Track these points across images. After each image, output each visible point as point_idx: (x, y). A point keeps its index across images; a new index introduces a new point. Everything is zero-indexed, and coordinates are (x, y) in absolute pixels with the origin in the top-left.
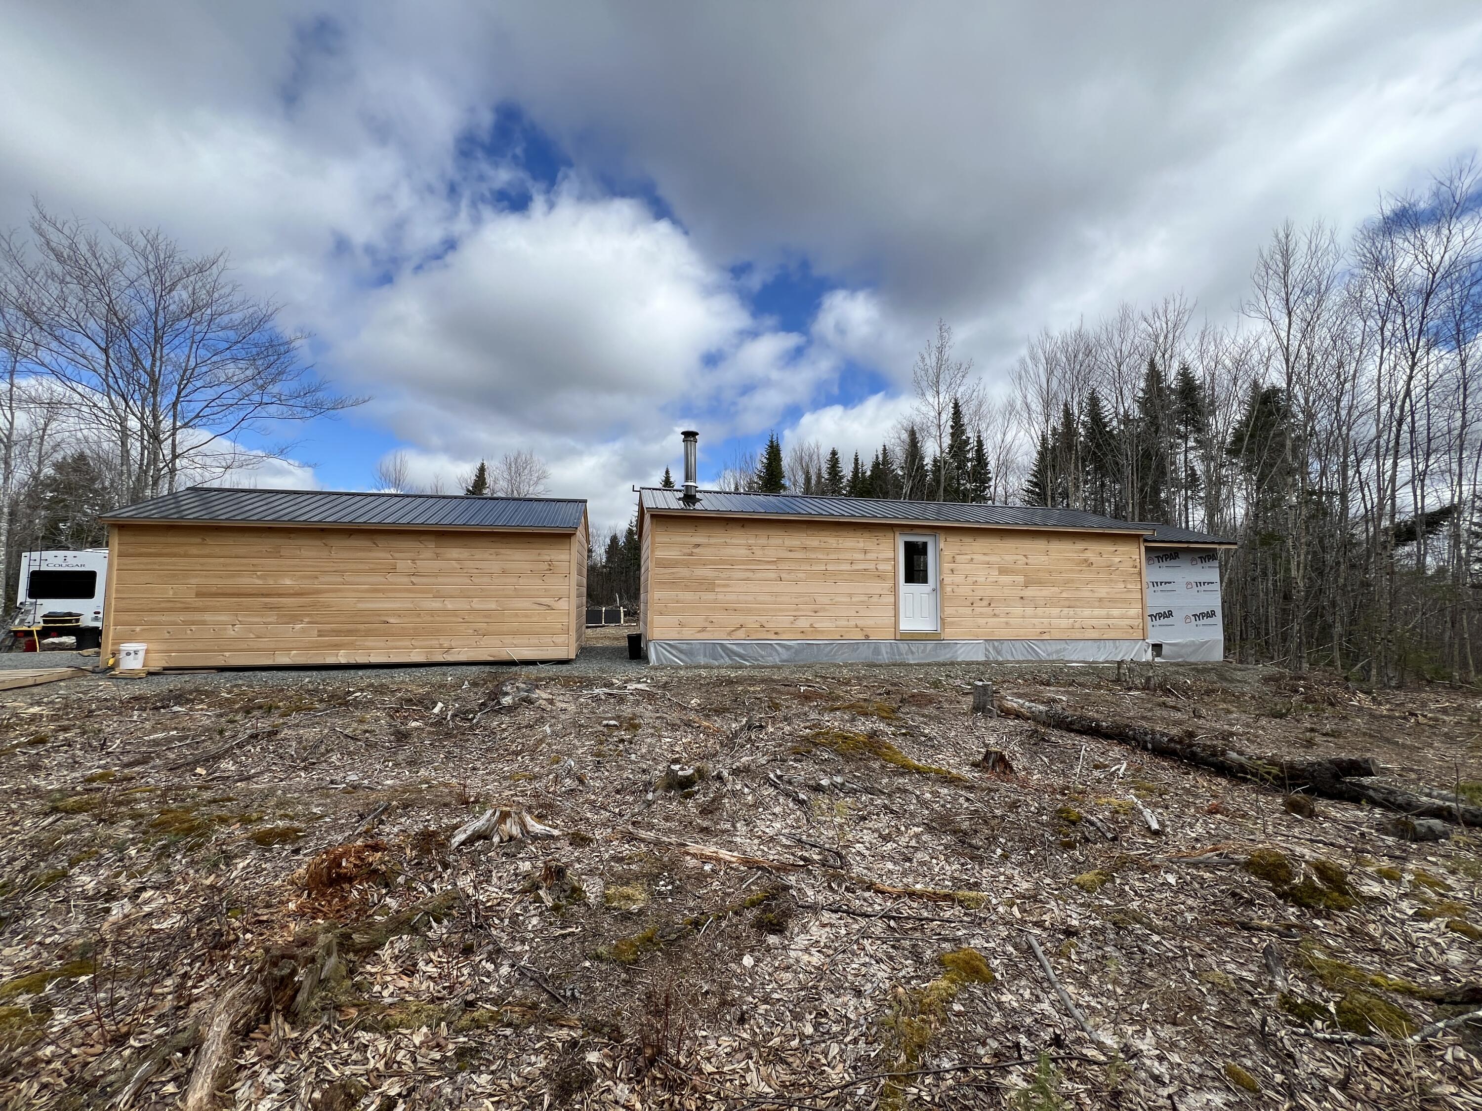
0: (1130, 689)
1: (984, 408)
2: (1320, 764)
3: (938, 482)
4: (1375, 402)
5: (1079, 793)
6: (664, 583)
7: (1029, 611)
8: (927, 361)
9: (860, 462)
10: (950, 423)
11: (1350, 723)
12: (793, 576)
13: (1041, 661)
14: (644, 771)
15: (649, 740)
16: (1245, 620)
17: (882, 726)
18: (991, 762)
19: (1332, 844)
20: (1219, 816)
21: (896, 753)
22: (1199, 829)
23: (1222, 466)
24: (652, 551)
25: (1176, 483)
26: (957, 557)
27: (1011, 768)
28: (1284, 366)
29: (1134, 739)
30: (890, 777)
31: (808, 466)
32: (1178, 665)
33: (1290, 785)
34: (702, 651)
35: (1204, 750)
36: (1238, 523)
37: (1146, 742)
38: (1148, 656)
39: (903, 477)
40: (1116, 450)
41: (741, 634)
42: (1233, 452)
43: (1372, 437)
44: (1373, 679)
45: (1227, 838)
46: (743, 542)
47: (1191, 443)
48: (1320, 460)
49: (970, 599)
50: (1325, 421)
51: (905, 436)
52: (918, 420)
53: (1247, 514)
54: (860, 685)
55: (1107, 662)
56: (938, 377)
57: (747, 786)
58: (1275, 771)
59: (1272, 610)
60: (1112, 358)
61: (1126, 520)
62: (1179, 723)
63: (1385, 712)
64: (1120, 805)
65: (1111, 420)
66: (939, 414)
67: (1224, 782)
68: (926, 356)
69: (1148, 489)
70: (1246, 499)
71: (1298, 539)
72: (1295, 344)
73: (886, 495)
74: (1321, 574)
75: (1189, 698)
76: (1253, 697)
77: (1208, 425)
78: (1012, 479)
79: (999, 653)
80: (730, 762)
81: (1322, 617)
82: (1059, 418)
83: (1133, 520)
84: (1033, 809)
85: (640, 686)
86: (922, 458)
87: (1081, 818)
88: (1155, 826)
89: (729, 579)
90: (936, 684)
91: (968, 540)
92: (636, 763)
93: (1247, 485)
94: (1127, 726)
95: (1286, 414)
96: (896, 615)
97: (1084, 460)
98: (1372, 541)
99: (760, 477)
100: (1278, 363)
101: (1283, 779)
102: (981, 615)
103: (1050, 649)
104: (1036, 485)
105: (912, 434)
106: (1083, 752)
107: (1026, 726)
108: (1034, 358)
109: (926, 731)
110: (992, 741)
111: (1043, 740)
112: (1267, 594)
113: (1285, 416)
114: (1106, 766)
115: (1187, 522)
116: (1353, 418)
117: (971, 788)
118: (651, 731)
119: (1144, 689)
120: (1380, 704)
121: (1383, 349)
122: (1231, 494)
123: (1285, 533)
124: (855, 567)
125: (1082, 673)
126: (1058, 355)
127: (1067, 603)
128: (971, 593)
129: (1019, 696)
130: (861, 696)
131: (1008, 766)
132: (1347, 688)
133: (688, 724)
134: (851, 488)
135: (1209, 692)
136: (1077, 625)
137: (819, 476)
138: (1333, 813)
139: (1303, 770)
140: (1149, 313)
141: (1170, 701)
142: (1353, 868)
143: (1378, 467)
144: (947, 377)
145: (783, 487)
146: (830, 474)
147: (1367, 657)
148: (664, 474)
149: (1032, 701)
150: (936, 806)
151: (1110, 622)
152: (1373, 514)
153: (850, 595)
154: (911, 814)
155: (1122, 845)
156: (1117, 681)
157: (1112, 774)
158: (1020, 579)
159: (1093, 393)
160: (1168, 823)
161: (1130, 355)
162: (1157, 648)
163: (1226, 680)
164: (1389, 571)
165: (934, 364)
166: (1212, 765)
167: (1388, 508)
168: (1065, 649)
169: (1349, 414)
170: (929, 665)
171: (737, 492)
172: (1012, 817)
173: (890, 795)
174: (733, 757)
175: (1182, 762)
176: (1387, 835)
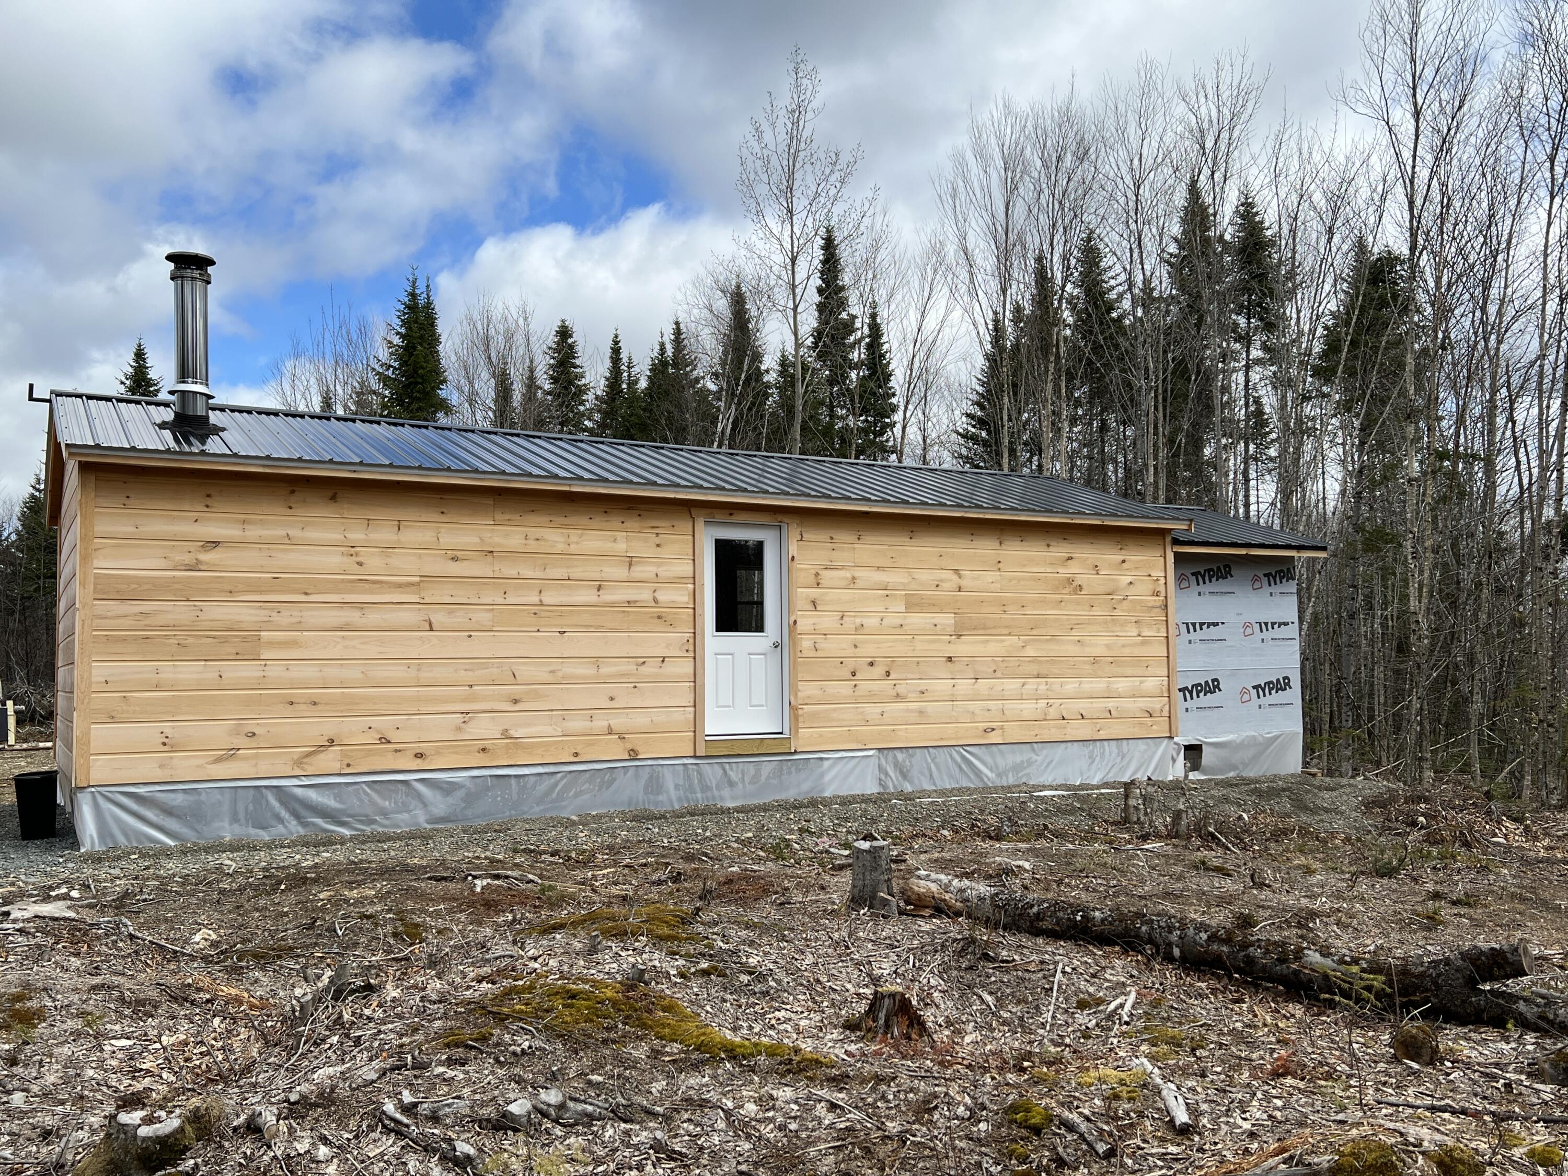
0: (1145, 838)
1: (882, 254)
2: (1447, 962)
3: (791, 411)
4: (1539, 293)
5: (1050, 1064)
6: (124, 640)
7: (964, 686)
8: (768, 137)
9: (624, 356)
10: (816, 281)
11: (1492, 877)
12: (459, 618)
13: (986, 789)
14: (46, 1135)
15: (66, 1050)
16: (1338, 691)
17: (657, 959)
18: (882, 1016)
19: (1464, 1112)
20: (1289, 1081)
21: (685, 1018)
22: (1256, 1112)
23: (1306, 398)
24: (86, 559)
25: (1229, 428)
26: (825, 574)
27: (922, 1024)
28: (1407, 216)
29: (1151, 941)
30: (669, 1076)
31: (503, 359)
32: (1227, 784)
33: (1403, 1005)
34: (226, 807)
35: (1267, 952)
36: (1330, 508)
37: (1170, 945)
38: (1177, 770)
39: (718, 395)
40: (1126, 358)
41: (329, 761)
42: (1324, 373)
43: (1533, 357)
44: (1527, 793)
45: (1301, 1124)
46: (334, 536)
47: (1256, 353)
48: (1457, 394)
49: (850, 663)
50: (1467, 323)
51: (722, 305)
52: (749, 270)
53: (1343, 492)
54: (615, 864)
55: (1106, 785)
56: (791, 176)
57: (324, 1140)
58: (1378, 981)
59: (1379, 671)
60: (1124, 169)
61: (1143, 501)
62: (1225, 900)
63: (1542, 853)
64: (1122, 1083)
65: (1120, 296)
66: (793, 261)
67: (1298, 1010)
68: (765, 127)
69: (1181, 438)
70: (1343, 462)
71: (1419, 540)
72: (1423, 174)
73: (680, 436)
74: (1454, 605)
75: (1244, 849)
76: (1347, 840)
77: (1284, 318)
78: (937, 410)
79: (904, 775)
80: (281, 1083)
81: (1454, 684)
82: (1027, 286)
83: (1155, 498)
84: (961, 1110)
85: (47, 909)
86: (757, 357)
87: (1050, 1119)
88: (1182, 1117)
89: (298, 627)
90: (779, 851)
91: (845, 537)
92: (23, 1114)
93: (1345, 436)
94: (1139, 915)
95: (1407, 306)
96: (697, 704)
97: (1070, 377)
98: (1528, 542)
99: (384, 379)
100: (1397, 208)
101: (1390, 996)
102: (873, 698)
103: (1001, 763)
104: (981, 423)
105: (738, 300)
106: (1059, 975)
107: (954, 931)
108: (981, 154)
109: (753, 961)
110: (884, 968)
111: (986, 957)
112: (1372, 643)
113: (1405, 310)
114: (1100, 1002)
115: (1247, 505)
116: (1506, 319)
117: (839, 1081)
118: (72, 1024)
119: (1169, 836)
120: (1536, 838)
121: (1552, 198)
122: (1319, 451)
123: (1402, 528)
124: (607, 597)
125: (1062, 810)
126: (1028, 152)
127: (1034, 669)
128: (850, 652)
129: (943, 865)
130: (615, 890)
131: (916, 1022)
132: (1489, 813)
133: (181, 996)
134: (606, 414)
135: (1279, 835)
136: (1053, 713)
137: (531, 384)
138: (1466, 1050)
139: (1422, 975)
140: (1190, 85)
141: (1213, 857)
142: (1495, 1153)
143: (1541, 413)
144: (810, 179)
145: (445, 406)
146: (555, 380)
147: (1519, 754)
148: (130, 358)
149: (967, 875)
150: (767, 1130)
151: (1111, 704)
152: (1530, 497)
153: (597, 661)
154: (713, 1155)
155: (1123, 1165)
156: (1124, 822)
157: (1110, 1017)
158: (946, 620)
159: (1089, 239)
160: (1204, 1107)
161: (1156, 167)
162: (1193, 752)
163: (1306, 809)
164: (1552, 599)
165: (783, 147)
166: (1281, 979)
167: (1553, 485)
168: (1030, 763)
169: (1500, 313)
170: (765, 808)
171: (325, 415)
172: (921, 1133)
173: (667, 1119)
174: (292, 1071)
175: (1230, 978)
176: (1543, 1082)
